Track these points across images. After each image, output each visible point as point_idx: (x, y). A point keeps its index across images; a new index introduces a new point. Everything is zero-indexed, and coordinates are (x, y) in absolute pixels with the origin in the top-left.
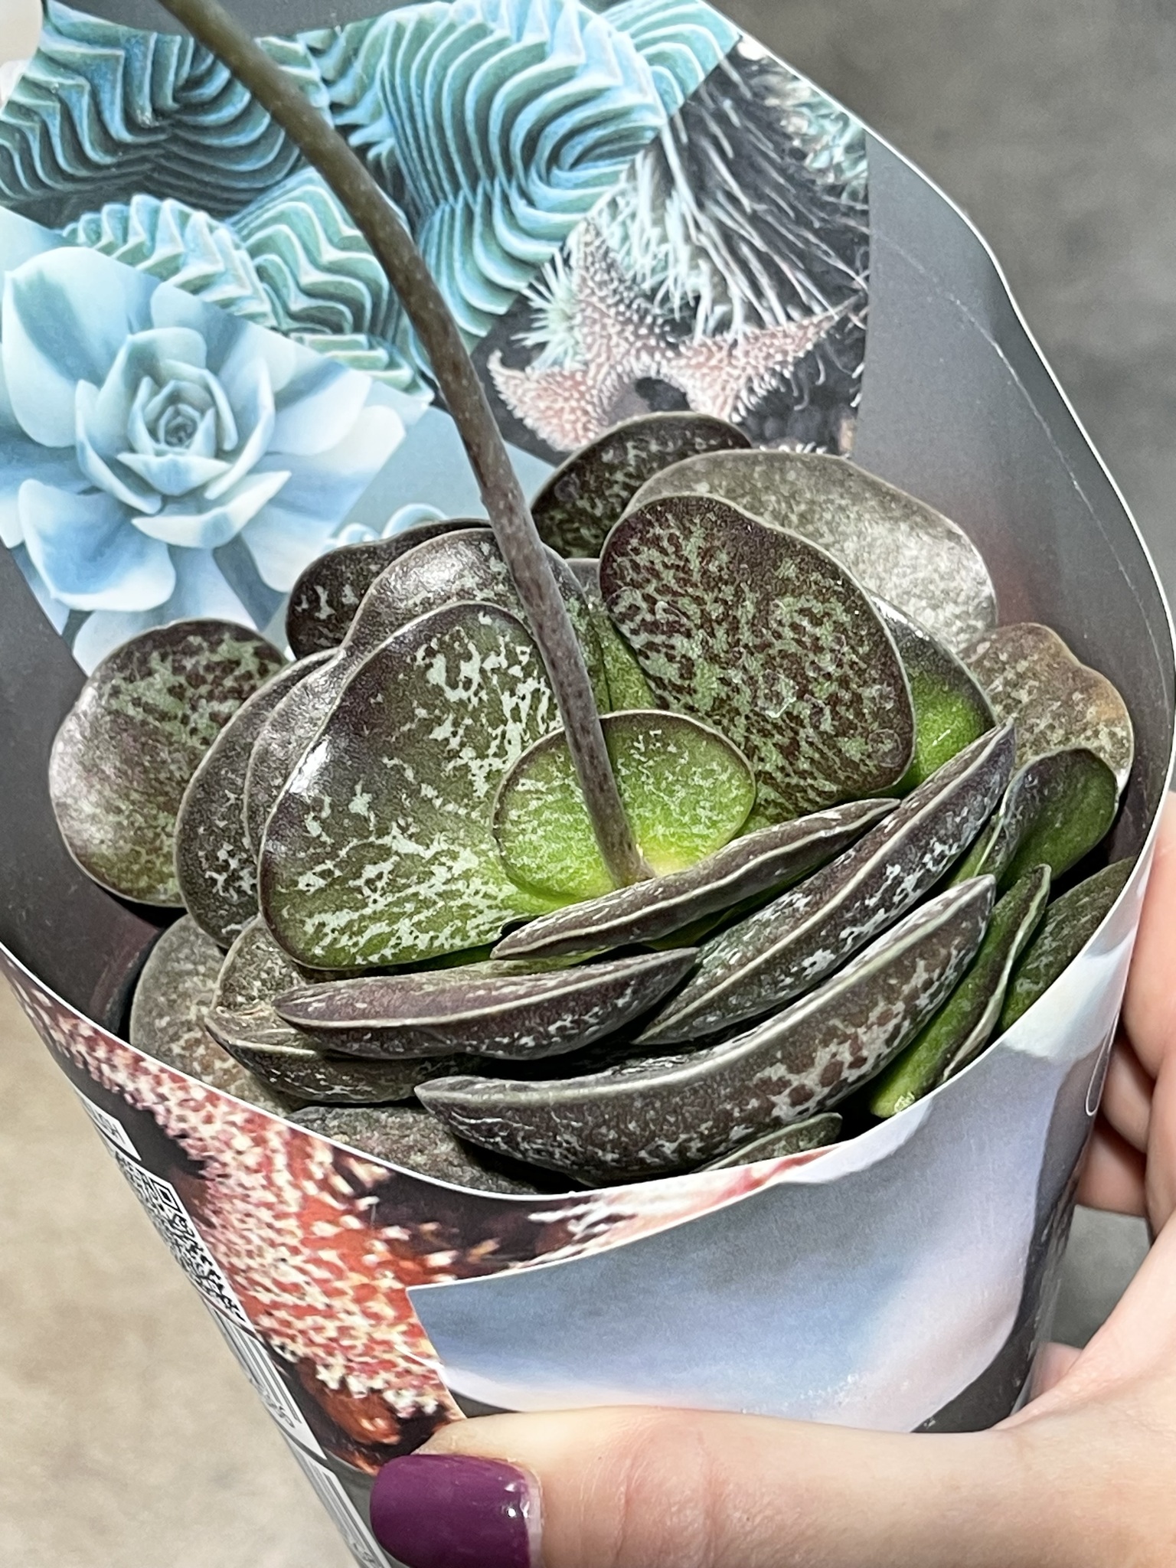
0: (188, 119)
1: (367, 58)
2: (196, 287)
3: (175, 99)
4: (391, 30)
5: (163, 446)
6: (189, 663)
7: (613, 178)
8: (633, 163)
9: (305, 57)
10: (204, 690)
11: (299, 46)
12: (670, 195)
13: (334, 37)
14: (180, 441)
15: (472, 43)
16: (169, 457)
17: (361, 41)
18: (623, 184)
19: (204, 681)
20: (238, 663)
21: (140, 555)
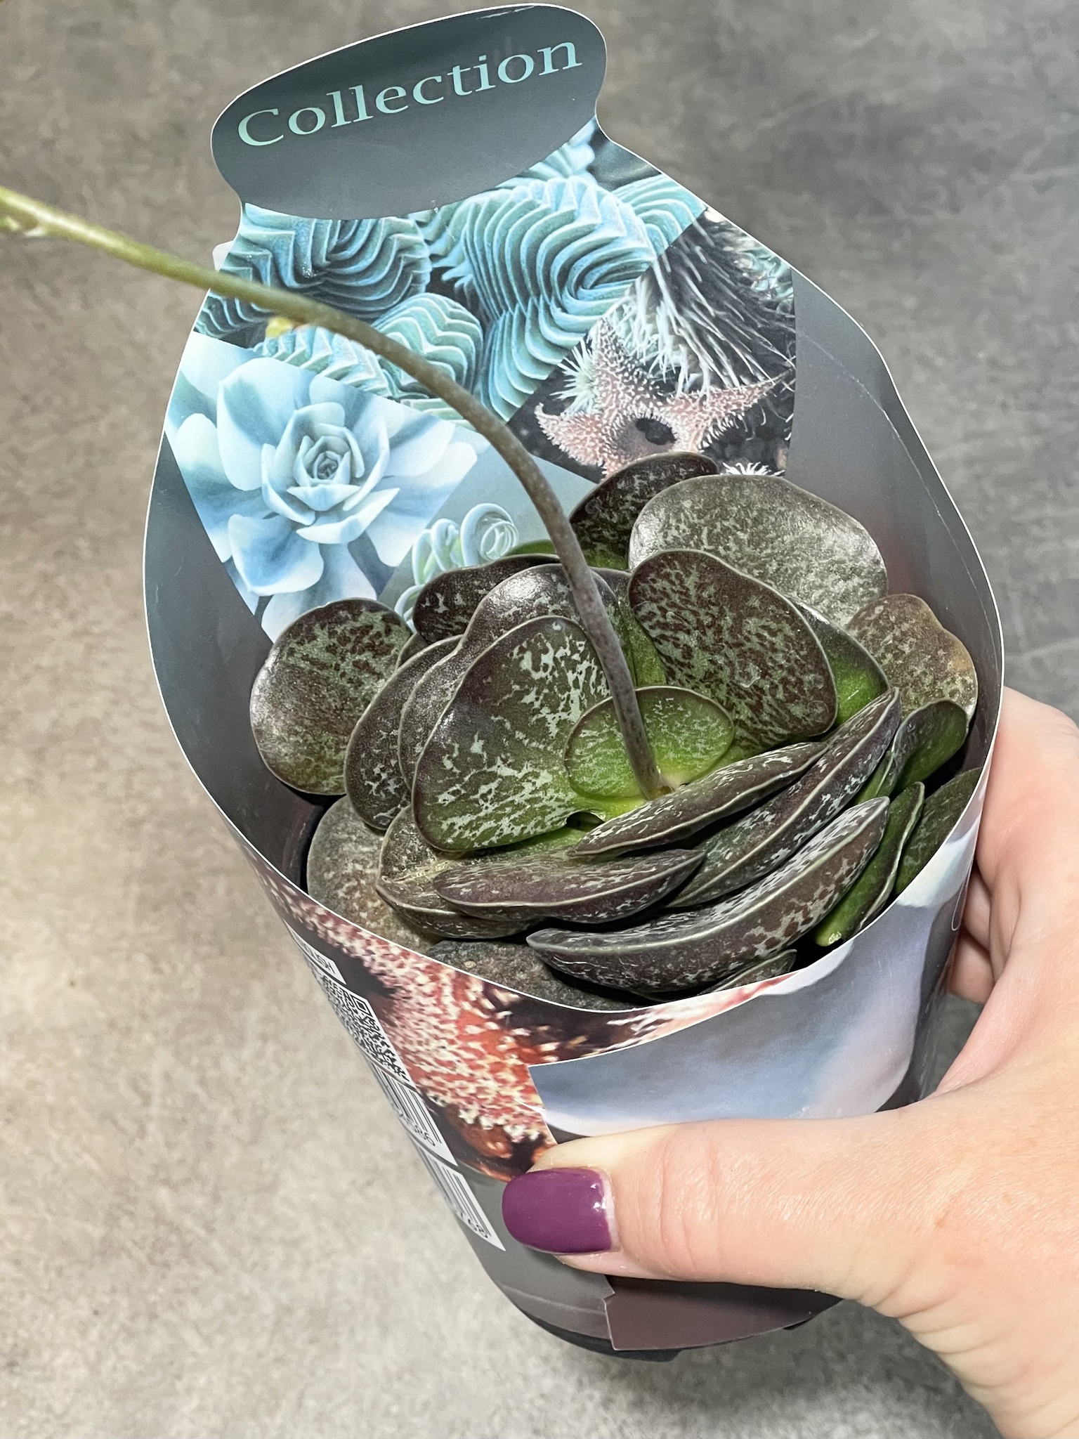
0: (338, 271)
1: (455, 226)
2: (339, 376)
3: (327, 259)
4: (472, 208)
5: (316, 480)
6: (339, 630)
7: (620, 294)
8: (634, 283)
9: (414, 228)
10: (349, 646)
11: (411, 221)
12: (659, 305)
13: (434, 214)
14: (328, 475)
15: (525, 213)
16: (321, 486)
17: (452, 216)
18: (627, 297)
19: (349, 641)
20: (372, 627)
21: (302, 554)
